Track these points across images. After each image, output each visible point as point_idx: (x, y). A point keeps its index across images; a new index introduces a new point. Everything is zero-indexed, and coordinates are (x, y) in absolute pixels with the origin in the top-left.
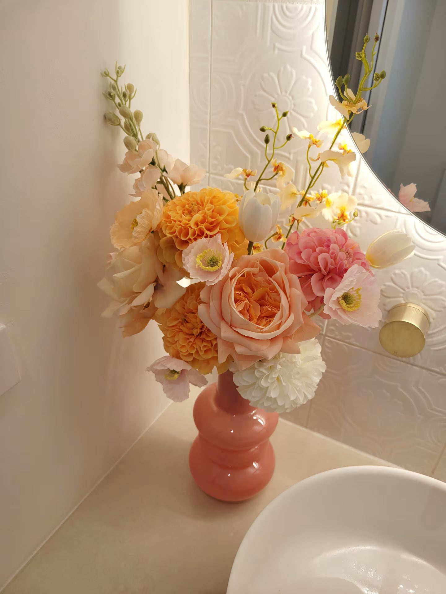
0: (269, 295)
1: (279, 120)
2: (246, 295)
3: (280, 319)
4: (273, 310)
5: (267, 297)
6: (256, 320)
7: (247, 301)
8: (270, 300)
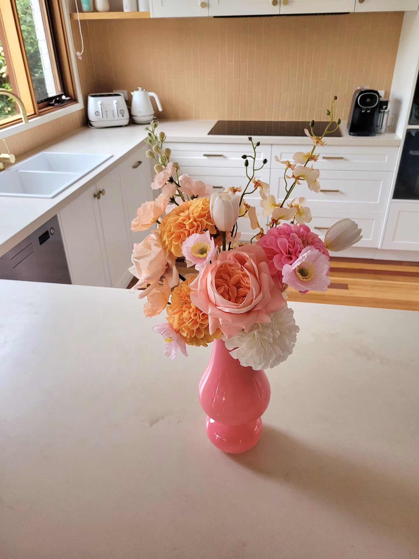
0: (242, 280)
1: (254, 149)
2: (226, 281)
3: (252, 296)
4: (246, 291)
5: (242, 282)
6: (234, 300)
7: (226, 286)
8: (244, 284)
